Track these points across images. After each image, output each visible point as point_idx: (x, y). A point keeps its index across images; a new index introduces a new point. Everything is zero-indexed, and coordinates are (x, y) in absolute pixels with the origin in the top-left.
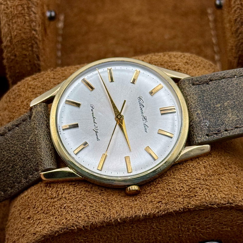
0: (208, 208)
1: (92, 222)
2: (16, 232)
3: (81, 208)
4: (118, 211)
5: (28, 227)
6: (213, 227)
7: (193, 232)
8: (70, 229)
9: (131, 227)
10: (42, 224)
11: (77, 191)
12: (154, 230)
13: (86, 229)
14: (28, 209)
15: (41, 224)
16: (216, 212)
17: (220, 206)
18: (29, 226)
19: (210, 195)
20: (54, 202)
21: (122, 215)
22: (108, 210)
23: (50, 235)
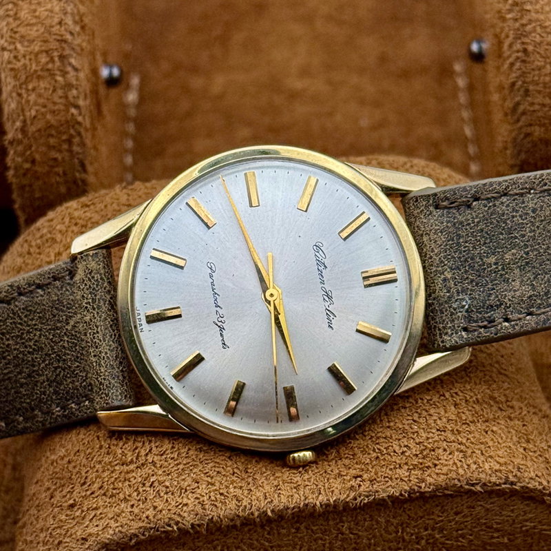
0: (462, 492)
1: (210, 517)
2: (42, 535)
3: (189, 486)
4: (267, 494)
5: (68, 526)
6: (471, 535)
7: (429, 543)
8: (162, 529)
9: (294, 531)
10: (101, 518)
11: (179, 449)
12: (344, 538)
13: (197, 532)
14: (68, 486)
15: (99, 520)
16: (479, 501)
17: (489, 488)
18: (71, 523)
19: (468, 465)
20: (128, 472)
21: (276, 502)
22: (246, 492)
23: (118, 543)
